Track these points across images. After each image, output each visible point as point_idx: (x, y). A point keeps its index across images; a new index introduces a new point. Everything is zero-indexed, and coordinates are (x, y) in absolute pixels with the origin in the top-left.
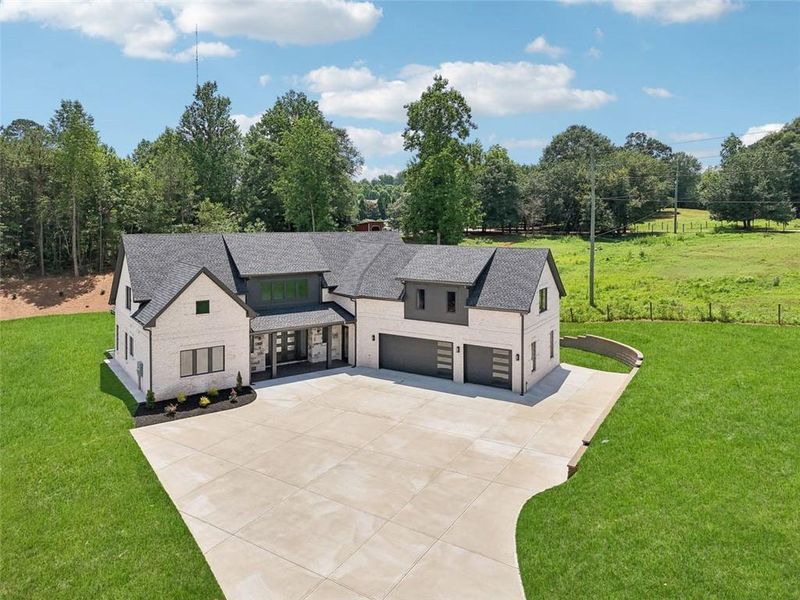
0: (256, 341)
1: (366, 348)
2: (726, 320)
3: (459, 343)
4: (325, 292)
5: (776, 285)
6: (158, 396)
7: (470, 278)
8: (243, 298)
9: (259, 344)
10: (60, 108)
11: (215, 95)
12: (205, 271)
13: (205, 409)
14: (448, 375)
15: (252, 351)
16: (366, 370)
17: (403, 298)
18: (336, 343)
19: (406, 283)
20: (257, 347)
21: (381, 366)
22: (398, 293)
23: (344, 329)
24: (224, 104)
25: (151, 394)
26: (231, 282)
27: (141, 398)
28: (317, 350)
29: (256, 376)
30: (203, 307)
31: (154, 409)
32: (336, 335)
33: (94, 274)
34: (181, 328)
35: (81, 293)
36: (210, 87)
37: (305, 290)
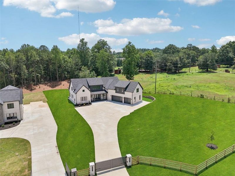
1: (110, 97)
2: (173, 94)
3: (123, 97)
4: (103, 88)
5: (190, 87)
6: (78, 104)
7: (125, 87)
8: (90, 89)
10: (53, 47)
11: (84, 41)
12: (84, 85)
13: (84, 106)
14: (122, 102)
15: (91, 97)
16: (110, 101)
17: (115, 90)
18: (105, 96)
19: (116, 87)
21: (112, 100)
22: (114, 89)
23: (106, 94)
24: (86, 43)
25: (77, 103)
26: (88, 87)
27: (75, 104)
28: (102, 98)
29: (92, 101)
30: (84, 91)
31: (77, 105)
33: (61, 81)
34: (80, 94)
35: (59, 85)
36: (83, 39)
37: (100, 88)
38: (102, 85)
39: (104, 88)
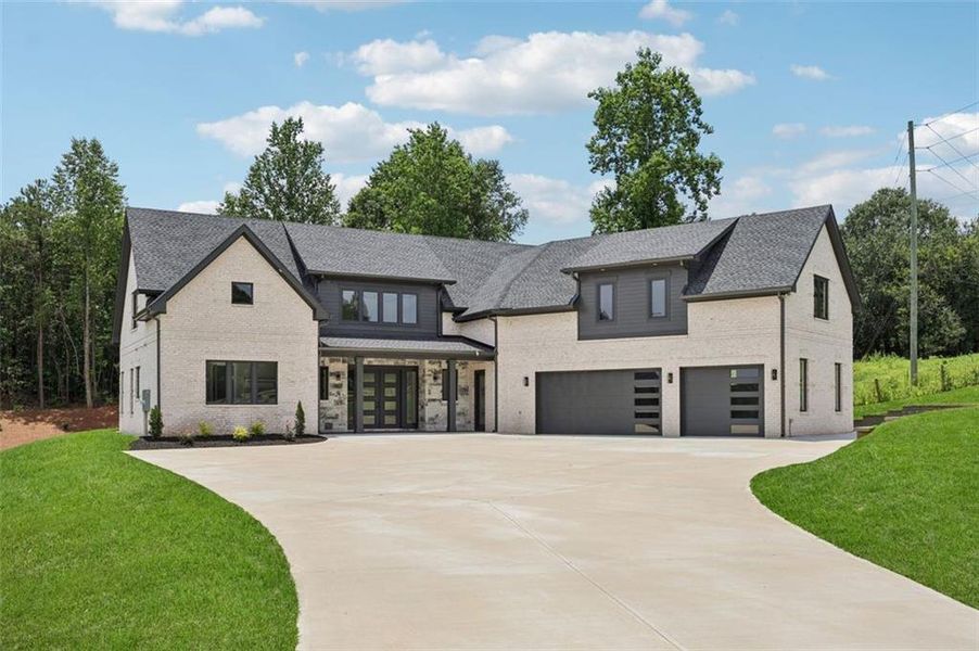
0: (332, 380)
1: (513, 394)
3: (671, 366)
4: (447, 318)
6: (170, 429)
7: (690, 251)
9: (336, 386)
10: (69, 150)
12: (246, 232)
13: (242, 443)
14: (650, 427)
17: (577, 304)
18: (465, 404)
19: (583, 275)
20: (334, 391)
22: (567, 297)
23: (480, 375)
25: (157, 415)
29: (331, 433)
31: (162, 439)
32: (466, 390)
34: (207, 322)
38: (438, 286)
39: (459, 315)
